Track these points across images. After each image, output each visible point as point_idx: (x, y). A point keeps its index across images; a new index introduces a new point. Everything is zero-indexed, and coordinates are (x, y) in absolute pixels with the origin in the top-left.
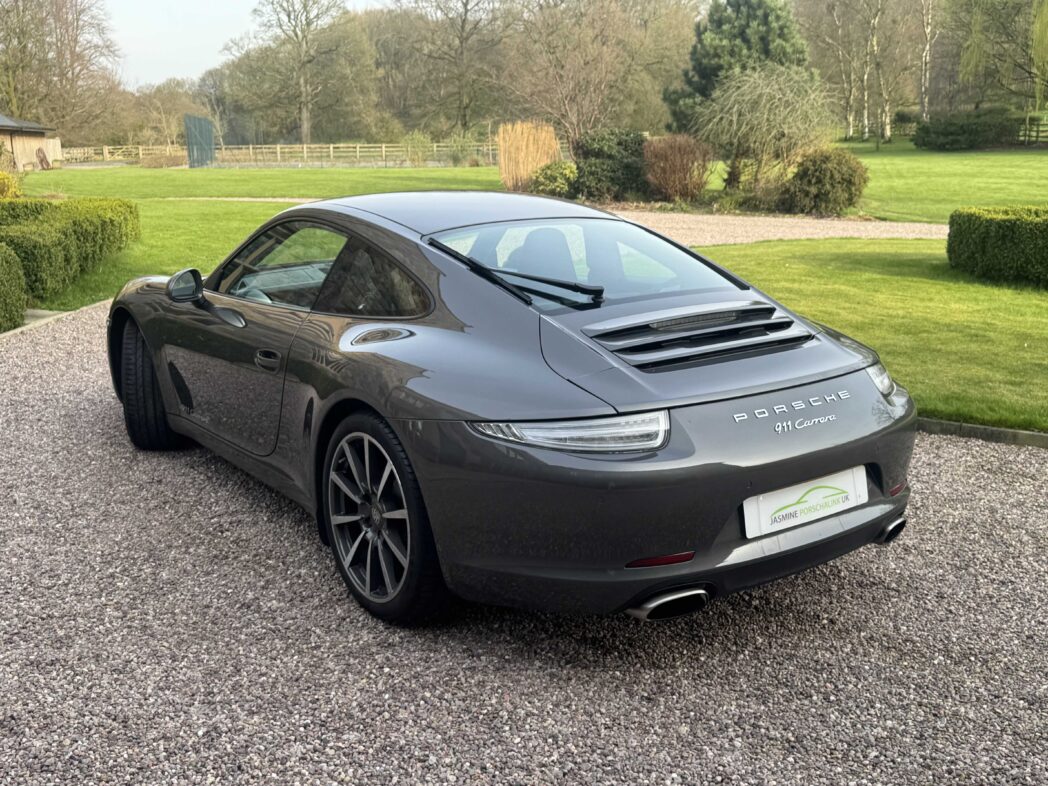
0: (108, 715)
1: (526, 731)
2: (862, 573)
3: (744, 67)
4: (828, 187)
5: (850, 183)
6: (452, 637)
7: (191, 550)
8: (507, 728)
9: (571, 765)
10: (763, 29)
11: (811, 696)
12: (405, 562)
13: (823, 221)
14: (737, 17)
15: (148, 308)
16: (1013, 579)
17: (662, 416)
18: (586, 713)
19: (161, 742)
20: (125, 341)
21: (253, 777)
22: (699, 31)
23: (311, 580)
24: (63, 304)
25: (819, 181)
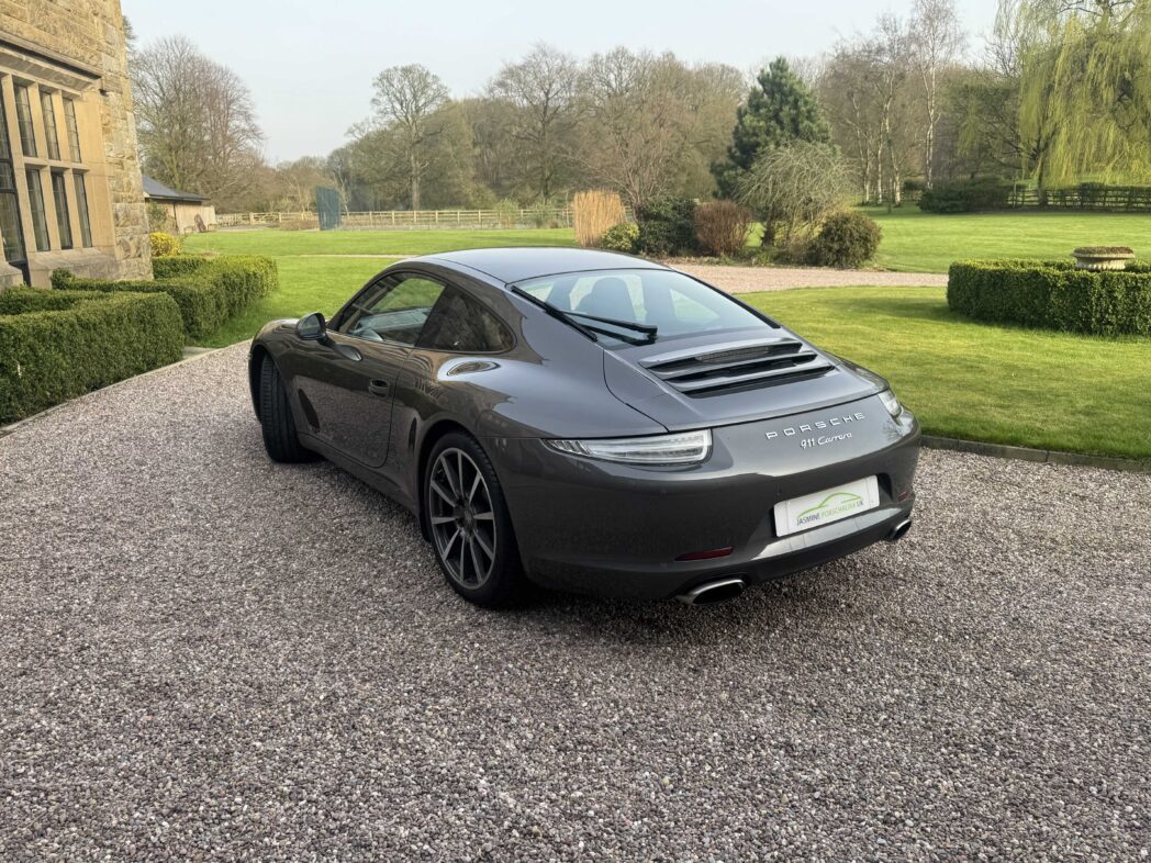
0: (245, 682)
1: (592, 696)
2: (874, 565)
3: (778, 144)
4: (848, 243)
5: (866, 240)
6: (531, 618)
7: (317, 545)
8: (576, 694)
9: (629, 725)
10: (793, 112)
11: (831, 668)
12: (492, 556)
13: (844, 272)
14: (772, 103)
15: (281, 345)
16: (1001, 570)
17: (706, 435)
18: (642, 682)
19: (289, 705)
20: (263, 372)
21: (365, 734)
22: (741, 114)
23: (415, 570)
24: (214, 342)
25: (840, 239)
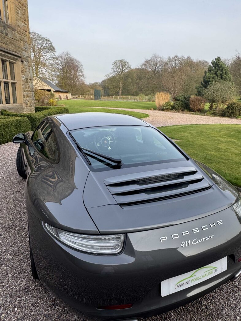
3: (216, 81)
4: (234, 111)
10: (221, 72)
13: (232, 119)
14: (215, 69)
22: (205, 73)
25: (232, 109)
